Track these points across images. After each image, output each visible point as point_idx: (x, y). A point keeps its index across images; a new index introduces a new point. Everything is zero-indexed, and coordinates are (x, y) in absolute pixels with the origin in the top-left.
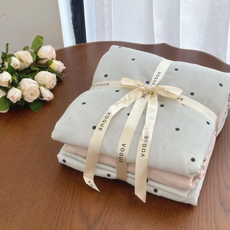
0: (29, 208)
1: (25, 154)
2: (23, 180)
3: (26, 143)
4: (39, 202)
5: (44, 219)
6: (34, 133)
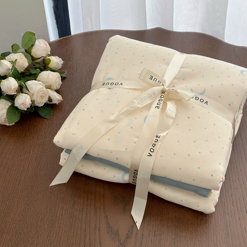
0: (48, 232)
5: (68, 242)
6: (36, 142)
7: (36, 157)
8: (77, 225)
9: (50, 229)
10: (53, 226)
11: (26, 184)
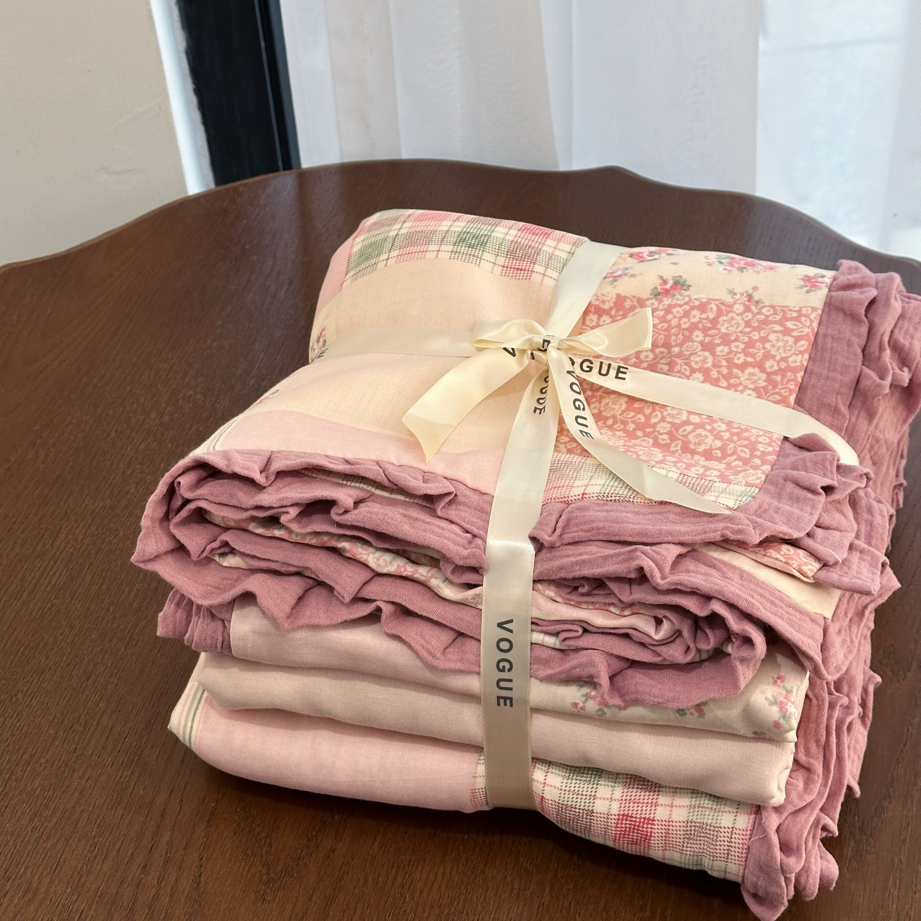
3: (52, 545)
6: (87, 505)
7: (72, 554)
8: (141, 792)
9: (51, 792)
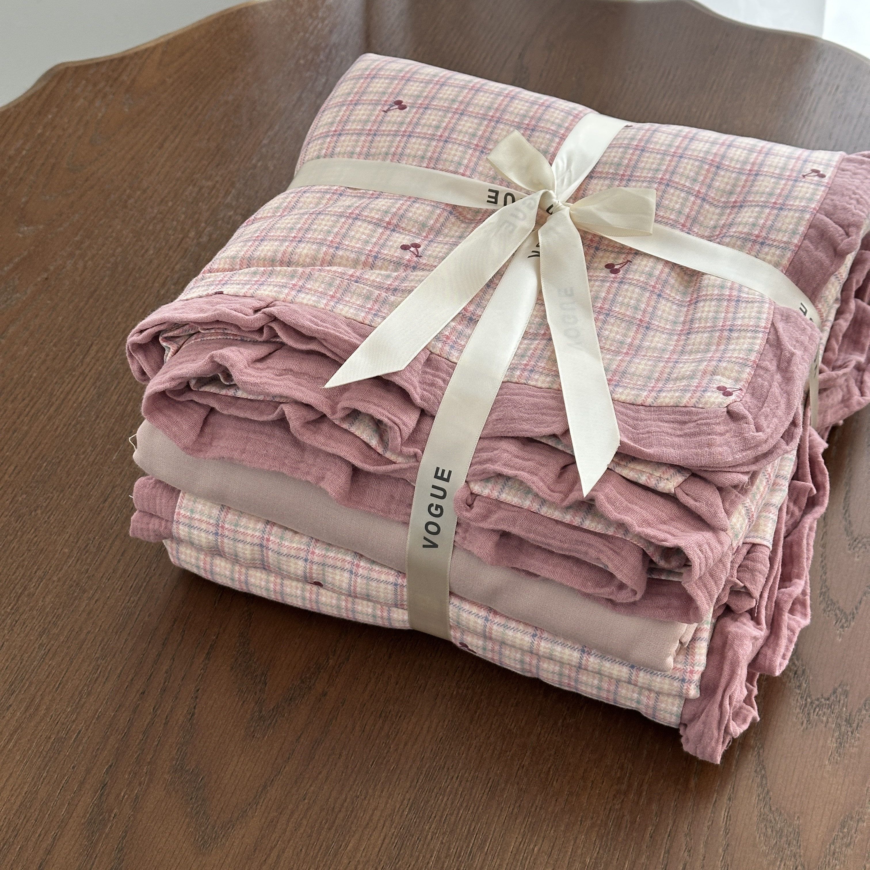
0: (49, 619)
1: (71, 403)
2: (45, 505)
4: (90, 599)
5: (99, 666)
10: (72, 604)
11: (37, 452)
